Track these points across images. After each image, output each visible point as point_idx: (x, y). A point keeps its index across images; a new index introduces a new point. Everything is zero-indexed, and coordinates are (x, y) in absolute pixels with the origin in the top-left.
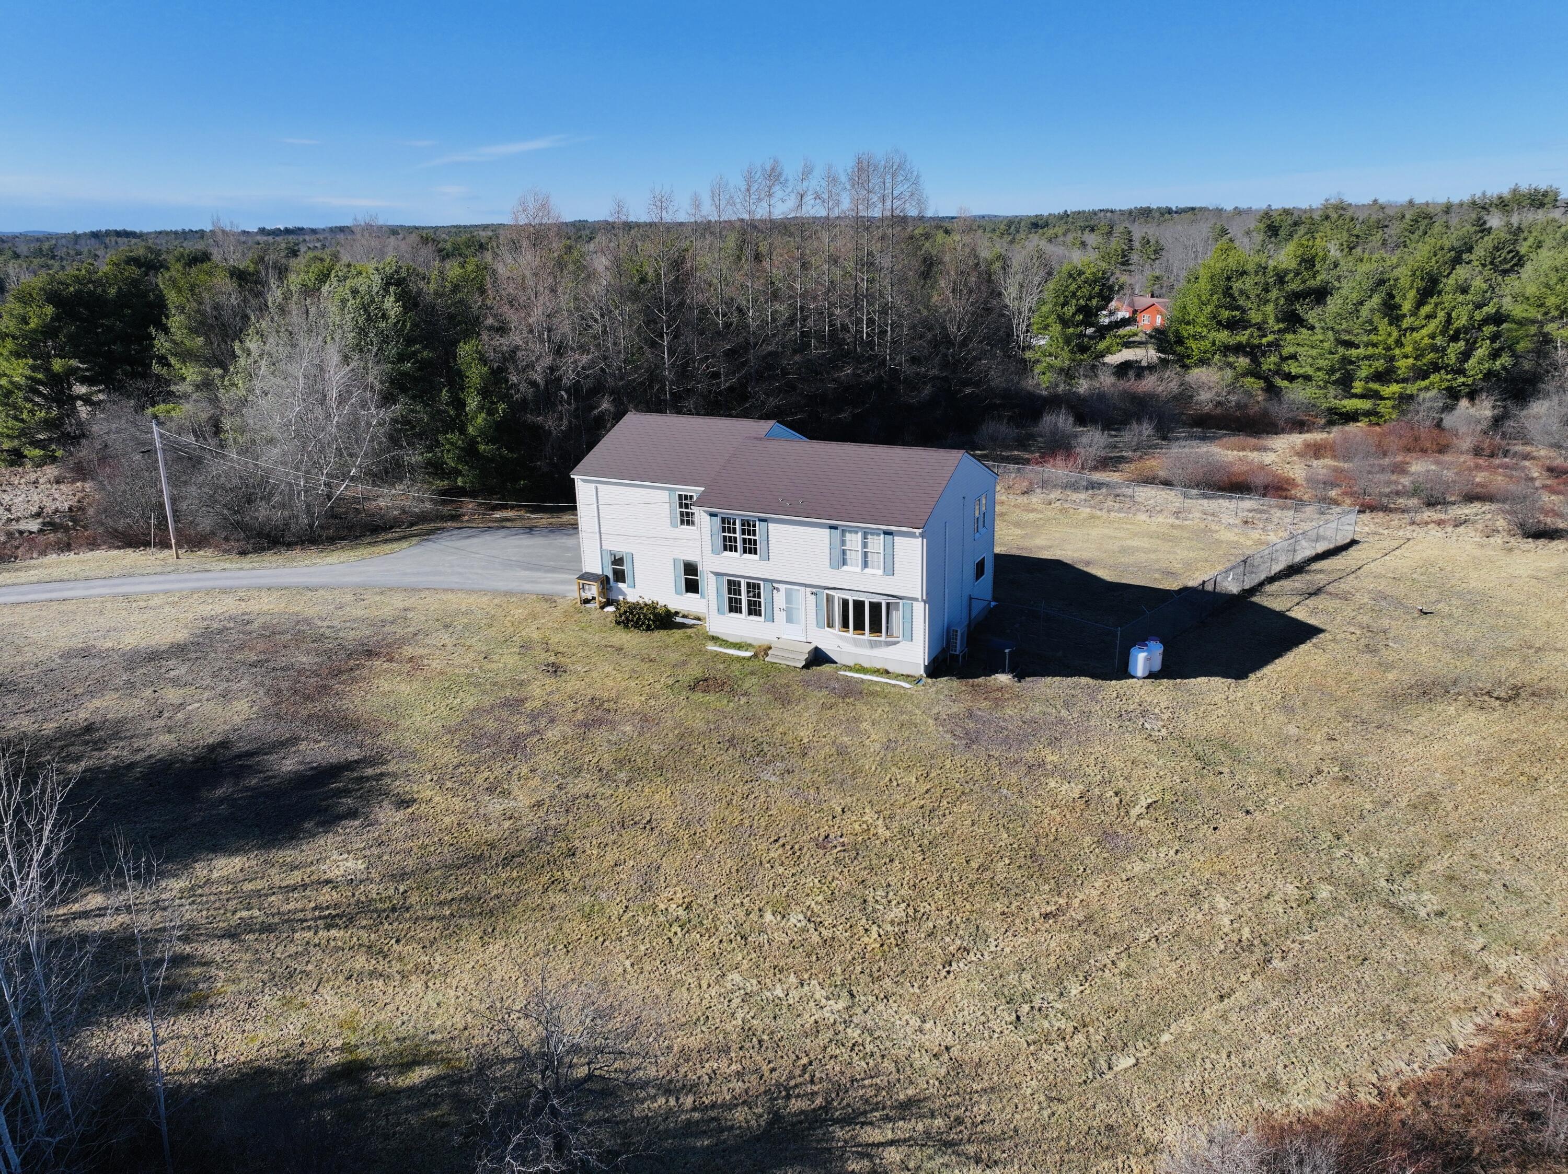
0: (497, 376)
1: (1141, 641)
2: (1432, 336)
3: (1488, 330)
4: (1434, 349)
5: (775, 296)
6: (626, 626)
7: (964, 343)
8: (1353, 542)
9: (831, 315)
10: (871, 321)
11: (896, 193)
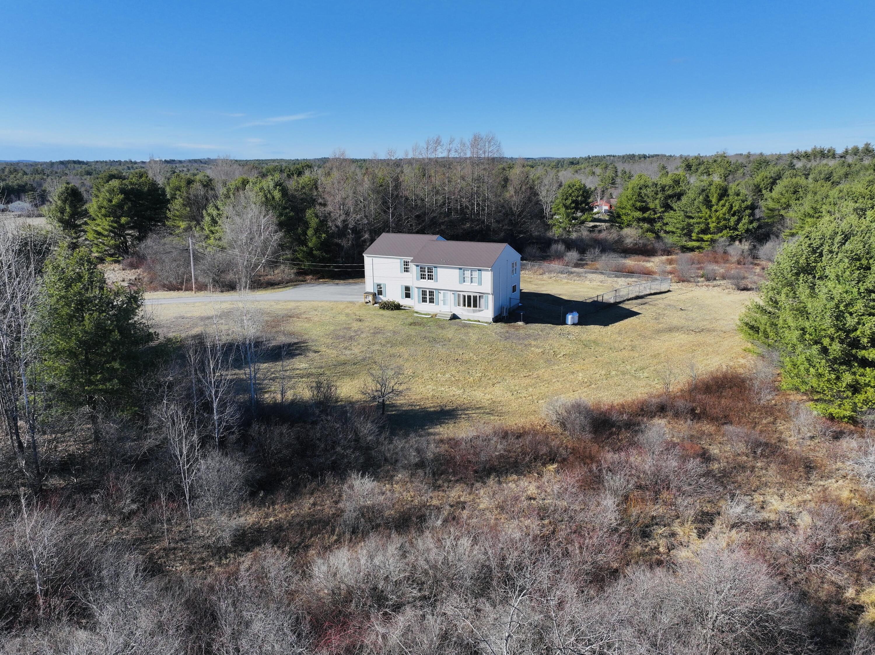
0: (323, 222)
1: (571, 312)
2: (724, 214)
3: (748, 212)
4: (725, 219)
5: (437, 193)
6: (384, 309)
7: (519, 215)
8: (669, 291)
9: (461, 201)
10: (478, 204)
11: (490, 150)
